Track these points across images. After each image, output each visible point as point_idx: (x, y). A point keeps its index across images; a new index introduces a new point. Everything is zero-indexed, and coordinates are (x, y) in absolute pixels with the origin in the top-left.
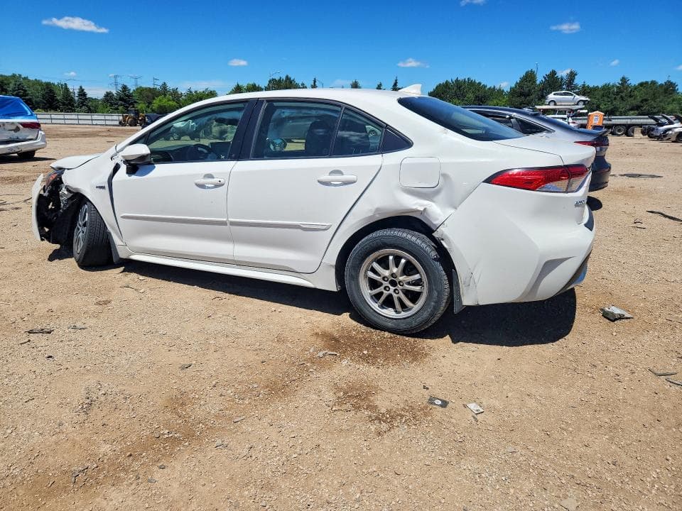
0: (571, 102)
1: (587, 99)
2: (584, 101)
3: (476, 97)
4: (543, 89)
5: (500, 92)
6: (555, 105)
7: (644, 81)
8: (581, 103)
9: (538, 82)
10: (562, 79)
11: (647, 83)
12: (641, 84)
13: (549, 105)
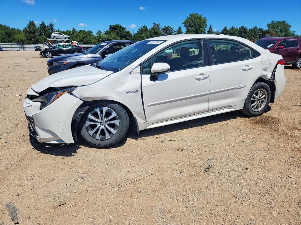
0: (63, 37)
1: (69, 36)
2: (68, 37)
3: (6, 33)
4: (41, 31)
5: (18, 31)
6: (56, 38)
7: (81, 30)
8: (67, 38)
9: (37, 27)
10: (48, 27)
11: (82, 31)
12: (80, 31)
13: (53, 38)
